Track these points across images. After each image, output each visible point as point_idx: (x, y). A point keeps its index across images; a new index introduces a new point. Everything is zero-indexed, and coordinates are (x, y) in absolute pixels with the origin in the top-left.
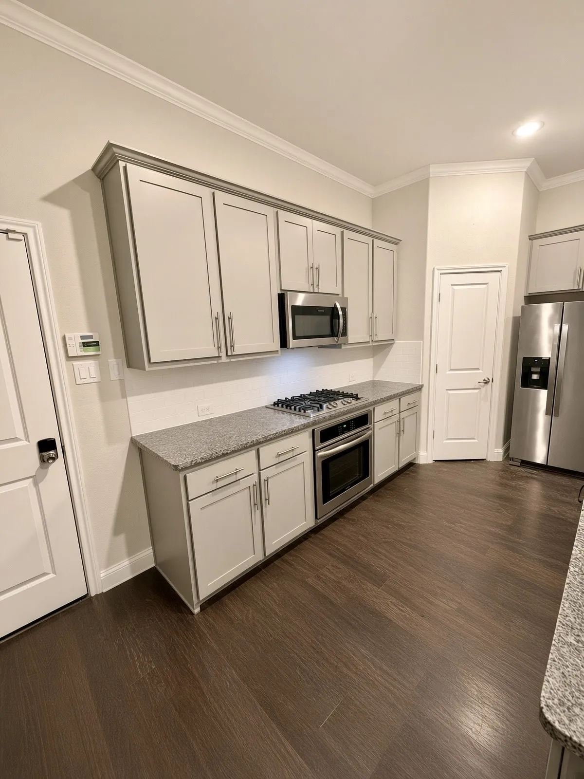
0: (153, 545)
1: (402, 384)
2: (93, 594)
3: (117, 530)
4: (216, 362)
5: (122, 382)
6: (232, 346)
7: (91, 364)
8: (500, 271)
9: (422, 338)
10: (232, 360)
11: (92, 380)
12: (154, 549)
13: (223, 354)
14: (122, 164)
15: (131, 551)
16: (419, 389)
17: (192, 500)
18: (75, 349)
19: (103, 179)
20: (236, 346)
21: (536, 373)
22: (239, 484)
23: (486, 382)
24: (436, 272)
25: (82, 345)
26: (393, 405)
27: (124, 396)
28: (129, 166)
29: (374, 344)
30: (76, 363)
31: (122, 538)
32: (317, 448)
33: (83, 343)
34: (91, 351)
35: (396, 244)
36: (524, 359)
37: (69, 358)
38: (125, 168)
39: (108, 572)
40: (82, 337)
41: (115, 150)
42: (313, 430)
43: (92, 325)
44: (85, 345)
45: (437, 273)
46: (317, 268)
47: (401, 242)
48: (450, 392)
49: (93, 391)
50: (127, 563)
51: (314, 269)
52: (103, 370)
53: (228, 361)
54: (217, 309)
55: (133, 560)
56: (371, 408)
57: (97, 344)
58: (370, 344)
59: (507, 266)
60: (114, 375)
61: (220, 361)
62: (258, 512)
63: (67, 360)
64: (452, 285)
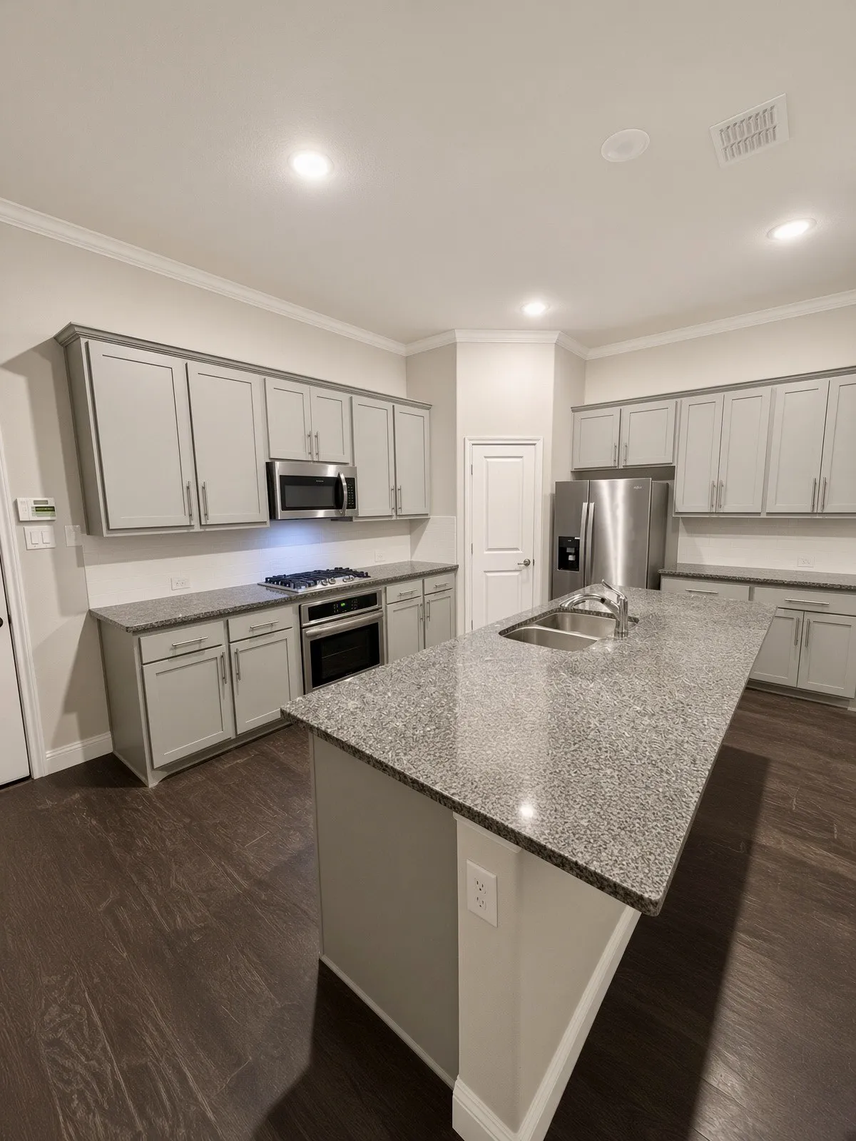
0: (113, 726)
1: (422, 564)
2: (36, 776)
3: (69, 706)
4: (186, 531)
5: (79, 549)
6: (206, 515)
7: (46, 528)
8: (534, 444)
9: (455, 514)
10: (207, 530)
11: (44, 546)
12: (112, 734)
13: (195, 522)
14: (83, 341)
15: (85, 733)
16: (454, 569)
17: (147, 664)
18: (27, 513)
19: (66, 347)
20: (210, 514)
21: (571, 554)
22: (203, 654)
23: (527, 564)
24: (467, 441)
25: (34, 509)
26: (415, 586)
27: (81, 563)
28: (90, 341)
29: (398, 518)
30: (28, 528)
31: (73, 718)
32: (304, 625)
33: (36, 507)
34: (47, 516)
35: (429, 409)
36: (560, 538)
37: (19, 522)
38: (87, 344)
39: (54, 754)
40: (35, 502)
41: (76, 329)
42: (300, 606)
43: (46, 491)
44: (38, 509)
45: (468, 443)
46: (316, 436)
47: (432, 407)
48: (489, 574)
49: (47, 558)
50: (80, 745)
51: (312, 438)
52: (58, 535)
53: (202, 530)
54: (189, 477)
55: (86, 743)
56: (381, 588)
57: (52, 509)
58: (394, 518)
59: (542, 439)
60: (71, 541)
61: (192, 531)
62: (228, 685)
63: (17, 525)
64: (485, 457)
